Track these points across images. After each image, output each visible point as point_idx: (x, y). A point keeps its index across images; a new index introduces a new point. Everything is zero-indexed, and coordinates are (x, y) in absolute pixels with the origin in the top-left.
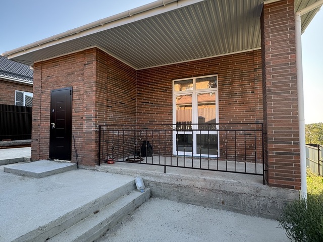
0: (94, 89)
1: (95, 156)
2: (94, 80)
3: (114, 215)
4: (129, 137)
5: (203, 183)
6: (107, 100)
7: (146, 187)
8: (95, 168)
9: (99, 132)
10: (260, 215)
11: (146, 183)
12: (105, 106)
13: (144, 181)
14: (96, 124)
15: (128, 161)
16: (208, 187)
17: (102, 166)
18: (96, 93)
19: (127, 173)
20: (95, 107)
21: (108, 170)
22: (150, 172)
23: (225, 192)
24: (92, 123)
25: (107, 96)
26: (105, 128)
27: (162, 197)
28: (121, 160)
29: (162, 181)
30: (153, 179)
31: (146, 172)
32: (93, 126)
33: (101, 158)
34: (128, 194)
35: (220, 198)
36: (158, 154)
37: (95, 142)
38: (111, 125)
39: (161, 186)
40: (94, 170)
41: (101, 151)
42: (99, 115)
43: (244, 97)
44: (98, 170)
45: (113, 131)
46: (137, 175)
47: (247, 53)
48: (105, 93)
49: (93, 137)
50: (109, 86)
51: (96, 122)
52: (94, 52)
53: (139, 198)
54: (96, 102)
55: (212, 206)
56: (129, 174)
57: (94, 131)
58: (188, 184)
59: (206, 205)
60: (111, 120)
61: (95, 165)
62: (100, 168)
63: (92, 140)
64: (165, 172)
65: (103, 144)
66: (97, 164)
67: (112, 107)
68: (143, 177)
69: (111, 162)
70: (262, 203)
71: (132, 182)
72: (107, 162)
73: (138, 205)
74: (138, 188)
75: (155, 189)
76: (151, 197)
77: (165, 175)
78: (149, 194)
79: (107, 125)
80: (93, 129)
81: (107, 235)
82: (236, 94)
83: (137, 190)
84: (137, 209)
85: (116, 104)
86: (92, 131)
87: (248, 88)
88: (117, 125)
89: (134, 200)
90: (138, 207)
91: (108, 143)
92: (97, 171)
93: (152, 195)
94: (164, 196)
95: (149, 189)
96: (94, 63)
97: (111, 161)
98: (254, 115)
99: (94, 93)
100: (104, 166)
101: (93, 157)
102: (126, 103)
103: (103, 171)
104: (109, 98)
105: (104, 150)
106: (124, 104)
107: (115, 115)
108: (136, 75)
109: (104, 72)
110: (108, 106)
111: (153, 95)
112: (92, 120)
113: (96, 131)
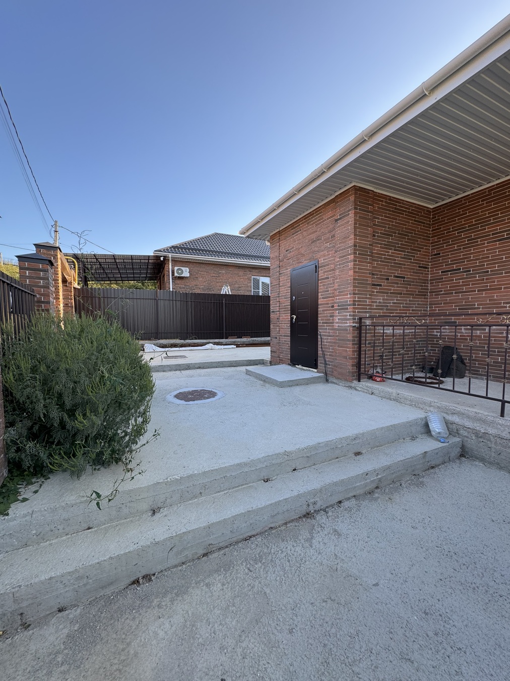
0: (351, 257)
1: (353, 366)
2: (351, 243)
3: (389, 467)
4: (415, 338)
6: (373, 274)
7: (450, 434)
8: (353, 385)
9: (360, 328)
11: (451, 426)
12: (369, 284)
13: (447, 423)
14: (353, 315)
17: (364, 383)
18: (354, 265)
19: (408, 402)
20: (352, 288)
21: (375, 391)
22: (460, 408)
24: (348, 314)
25: (373, 267)
26: (368, 322)
27: (490, 463)
28: (399, 377)
29: (491, 431)
30: (468, 424)
31: (452, 406)
32: (349, 319)
33: (362, 370)
34: (413, 438)
37: (353, 344)
38: (380, 316)
39: (489, 440)
40: (351, 387)
41: (363, 360)
42: (359, 301)
44: (358, 388)
45: (384, 326)
46: (432, 409)
48: (369, 263)
49: (350, 337)
50: (377, 249)
51: (354, 312)
52: (351, 195)
53: (436, 452)
54: (354, 279)
56: (414, 404)
57: (350, 326)
60: (380, 307)
61: (353, 380)
62: (361, 386)
63: (349, 340)
64: (502, 415)
65: (366, 348)
66: (355, 379)
67: (381, 285)
68: (445, 415)
69: (378, 379)
71: (422, 419)
72: (371, 377)
73: (433, 463)
74: (433, 433)
75: (472, 443)
76: (462, 455)
78: (459, 450)
79: (371, 317)
80: (349, 324)
81: (377, 495)
83: (431, 436)
84: (432, 471)
85: (388, 279)
86: (348, 326)
88: (390, 316)
89: (425, 452)
90: (433, 467)
91: (374, 347)
92: (356, 390)
93: (464, 453)
94: (498, 464)
95: (457, 439)
96: (352, 214)
97: (379, 377)
99: (351, 265)
100: (366, 384)
101: (350, 368)
102: (408, 276)
103: (365, 391)
104: (376, 271)
105: (366, 359)
106: (404, 278)
107: (387, 300)
108: (430, 218)
109: (368, 226)
110: (374, 285)
111: (471, 254)
112: (347, 309)
113: (353, 327)
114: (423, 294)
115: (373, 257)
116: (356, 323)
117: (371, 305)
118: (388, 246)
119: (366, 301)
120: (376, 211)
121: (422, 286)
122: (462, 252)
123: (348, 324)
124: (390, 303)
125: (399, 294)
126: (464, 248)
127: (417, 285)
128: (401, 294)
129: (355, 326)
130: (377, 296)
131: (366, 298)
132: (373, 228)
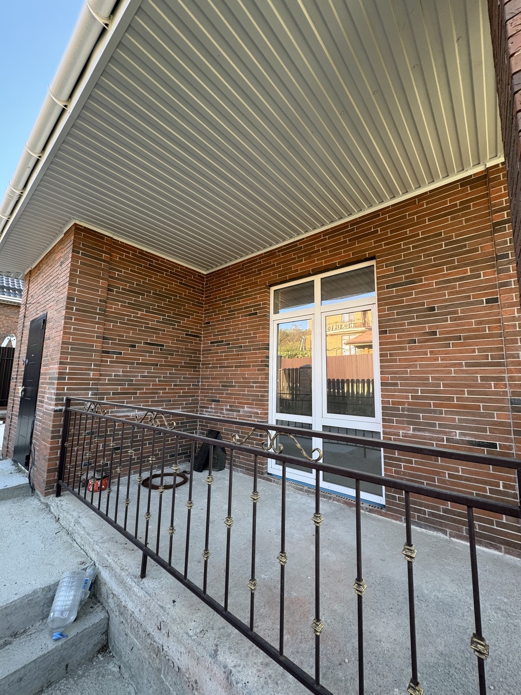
1: (49, 471)
6: (104, 338)
8: (48, 503)
12: (95, 351)
14: (57, 394)
18: (67, 323)
20: (59, 356)
24: (53, 392)
25: (105, 329)
29: (129, 605)
32: (53, 400)
40: (46, 505)
42: (69, 374)
44: (51, 509)
48: (98, 323)
49: (51, 426)
50: (114, 307)
51: (60, 389)
52: (72, 234)
57: (53, 410)
58: (183, 664)
61: (48, 494)
62: (54, 505)
64: (143, 574)
67: (120, 354)
75: (115, 623)
76: (104, 647)
80: (52, 406)
82: (433, 309)
85: (133, 346)
87: (473, 290)
93: (106, 644)
95: (99, 618)
104: (111, 334)
106: (163, 346)
107: (130, 372)
109: (99, 277)
110: (103, 352)
113: (56, 411)
115: (106, 316)
116: (62, 405)
117: (98, 379)
118: (137, 306)
119: (89, 375)
120: (116, 262)
121: (191, 357)
122: (225, 323)
124: (137, 376)
125: (153, 365)
126: (226, 320)
127: (184, 356)
128: (157, 365)
129: (61, 410)
130: (113, 367)
131: (90, 370)
132: (109, 281)
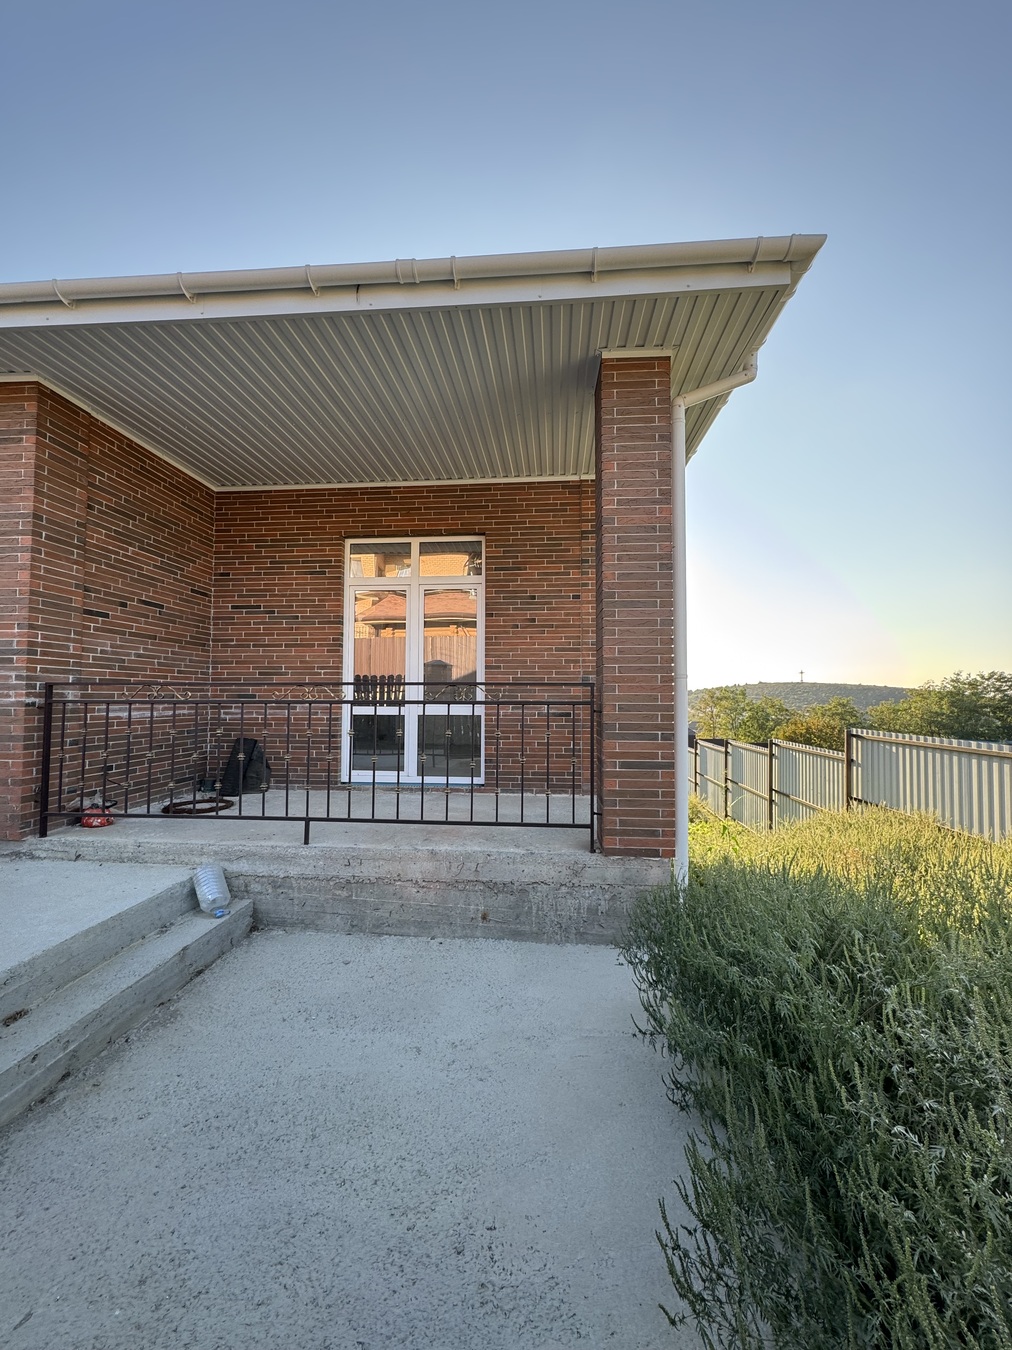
0: (26, 540)
1: (24, 800)
2: (25, 504)
4: (174, 727)
5: (429, 866)
6: (86, 589)
7: (234, 897)
8: (24, 848)
9: (47, 710)
10: (582, 937)
11: (235, 882)
12: (75, 609)
13: (229, 879)
14: (28, 678)
15: (167, 812)
16: (444, 875)
17: (55, 838)
18: (33, 559)
19: (160, 857)
20: (25, 613)
21: (83, 851)
22: (250, 846)
23: (491, 887)
24: (13, 674)
25: (86, 574)
26: (71, 694)
27: (293, 925)
28: (142, 810)
29: (294, 871)
30: (262, 869)
31: (236, 844)
32: (14, 687)
33: (52, 807)
34: (164, 929)
35: (478, 904)
36: (286, 783)
37: (26, 747)
38: (103, 683)
39: (291, 887)
40: (18, 855)
41: (54, 782)
42: (43, 645)
43: (554, 609)
44: (37, 853)
45: (108, 704)
46: (204, 859)
47: (565, 485)
48: (76, 562)
49: (17, 729)
50: (96, 537)
51: (28, 669)
52: (28, 399)
53: (206, 940)
54: (32, 593)
55: (454, 932)
56: (171, 858)
57: (18, 703)
58: (382, 873)
59: (436, 931)
60: (103, 662)
61: (25, 835)
62: (47, 845)
63: (12, 738)
64: (306, 842)
65: (67, 758)
66: (32, 833)
67: (107, 616)
68: (226, 865)
69: (96, 821)
70: (586, 903)
71: (182, 885)
72: (78, 819)
73: (199, 965)
74: (203, 906)
75: (268, 901)
76: (254, 928)
77: (304, 851)
78: (248, 920)
79: (80, 684)
80: (16, 697)
81: (61, 1095)
82: (534, 597)
83: (201, 911)
84: (199, 979)
85: (124, 605)
86: (12, 704)
87: (565, 585)
88: (129, 683)
89: (185, 949)
90: (200, 972)
91: (84, 749)
92: (32, 857)
93: (257, 923)
94: (302, 922)
95: (246, 902)
96: (29, 442)
97: (98, 816)
98: (578, 661)
99: (24, 558)
100: (64, 838)
101: (16, 806)
102: (171, 604)
103: (60, 855)
104: (93, 583)
105: (64, 779)
106: (162, 607)
107: (121, 647)
108: (212, 508)
109: (74, 483)
110: (87, 612)
111: (275, 585)
112: (11, 661)
113: (28, 705)
114: (200, 642)
115: (86, 551)
116: (36, 695)
117: (80, 657)
118: (126, 538)
119: (68, 648)
120: (96, 457)
121: (198, 627)
122: (263, 580)
123: (13, 699)
124: (129, 655)
125: (150, 637)
126: (265, 574)
127: (189, 625)
128: (155, 638)
129: (33, 704)
130: (98, 637)
131: (69, 640)
132: (88, 491)
